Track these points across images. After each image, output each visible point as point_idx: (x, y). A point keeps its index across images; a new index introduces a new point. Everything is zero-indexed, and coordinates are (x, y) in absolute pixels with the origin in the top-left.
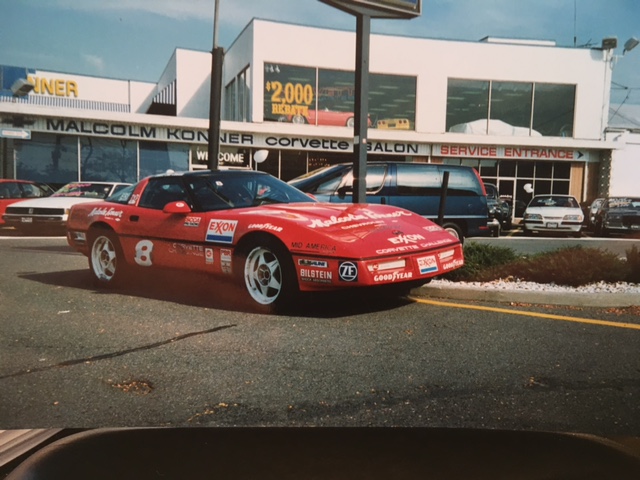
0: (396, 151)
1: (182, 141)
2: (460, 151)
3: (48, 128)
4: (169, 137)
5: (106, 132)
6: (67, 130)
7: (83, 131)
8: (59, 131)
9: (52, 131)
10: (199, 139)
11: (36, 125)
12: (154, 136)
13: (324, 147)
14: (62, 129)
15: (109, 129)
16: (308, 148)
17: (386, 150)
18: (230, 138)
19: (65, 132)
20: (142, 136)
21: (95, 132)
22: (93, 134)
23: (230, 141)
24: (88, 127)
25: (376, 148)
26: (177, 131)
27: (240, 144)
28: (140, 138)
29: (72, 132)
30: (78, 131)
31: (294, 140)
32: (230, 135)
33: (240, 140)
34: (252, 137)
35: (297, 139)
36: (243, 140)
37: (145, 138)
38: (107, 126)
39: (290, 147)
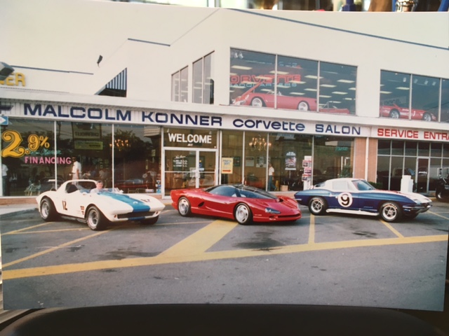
0: (343, 133)
1: (156, 123)
2: (392, 133)
3: (26, 113)
4: (143, 120)
5: (84, 116)
6: (44, 115)
7: (60, 115)
8: (37, 116)
9: (29, 115)
10: (172, 122)
11: (13, 110)
12: (130, 119)
13: (284, 129)
14: (40, 114)
15: (86, 113)
16: (271, 129)
17: (335, 132)
18: (201, 121)
19: (42, 117)
20: (118, 119)
21: (73, 116)
22: (70, 118)
23: (201, 124)
24: (65, 111)
25: (327, 130)
26: (151, 113)
27: (210, 126)
28: (116, 121)
29: (50, 116)
30: (55, 115)
31: (258, 122)
32: (201, 117)
33: (210, 122)
34: (220, 118)
35: (260, 121)
36: (213, 122)
37: (121, 121)
38: (84, 110)
39: (254, 129)
